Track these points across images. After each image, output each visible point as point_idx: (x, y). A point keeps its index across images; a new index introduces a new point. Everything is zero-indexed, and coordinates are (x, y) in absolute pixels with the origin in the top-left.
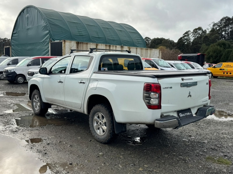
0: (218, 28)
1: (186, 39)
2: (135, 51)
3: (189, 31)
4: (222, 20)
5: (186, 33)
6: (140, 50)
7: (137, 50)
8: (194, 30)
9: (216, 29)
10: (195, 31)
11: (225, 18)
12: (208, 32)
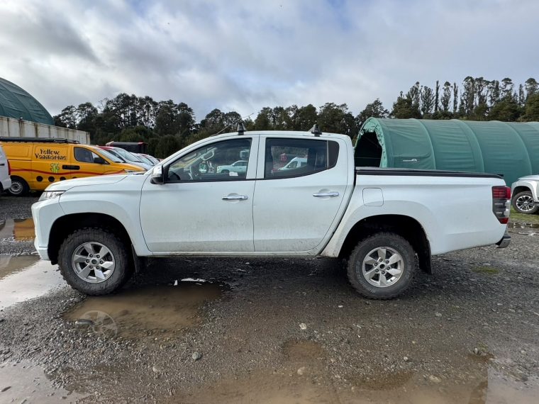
0: (114, 108)
1: (68, 119)
2: (48, 132)
3: (72, 107)
4: (119, 97)
5: (67, 109)
6: (56, 131)
7: (50, 131)
8: (80, 106)
9: (112, 109)
10: (82, 107)
11: (123, 95)
12: (100, 111)
